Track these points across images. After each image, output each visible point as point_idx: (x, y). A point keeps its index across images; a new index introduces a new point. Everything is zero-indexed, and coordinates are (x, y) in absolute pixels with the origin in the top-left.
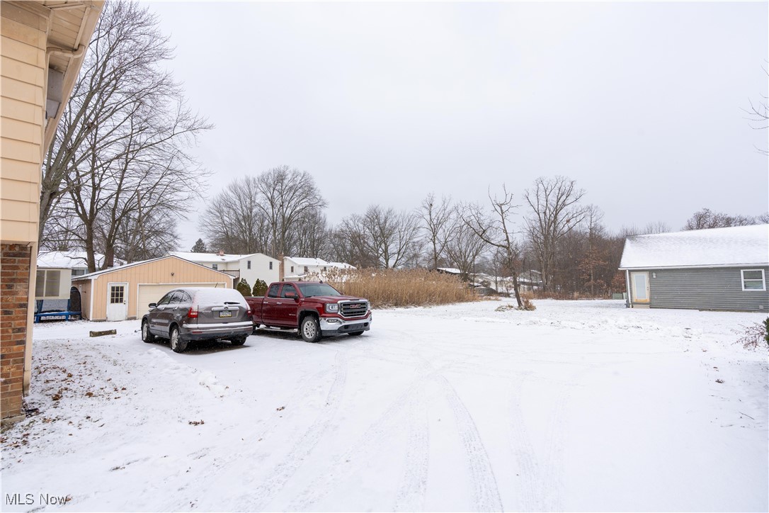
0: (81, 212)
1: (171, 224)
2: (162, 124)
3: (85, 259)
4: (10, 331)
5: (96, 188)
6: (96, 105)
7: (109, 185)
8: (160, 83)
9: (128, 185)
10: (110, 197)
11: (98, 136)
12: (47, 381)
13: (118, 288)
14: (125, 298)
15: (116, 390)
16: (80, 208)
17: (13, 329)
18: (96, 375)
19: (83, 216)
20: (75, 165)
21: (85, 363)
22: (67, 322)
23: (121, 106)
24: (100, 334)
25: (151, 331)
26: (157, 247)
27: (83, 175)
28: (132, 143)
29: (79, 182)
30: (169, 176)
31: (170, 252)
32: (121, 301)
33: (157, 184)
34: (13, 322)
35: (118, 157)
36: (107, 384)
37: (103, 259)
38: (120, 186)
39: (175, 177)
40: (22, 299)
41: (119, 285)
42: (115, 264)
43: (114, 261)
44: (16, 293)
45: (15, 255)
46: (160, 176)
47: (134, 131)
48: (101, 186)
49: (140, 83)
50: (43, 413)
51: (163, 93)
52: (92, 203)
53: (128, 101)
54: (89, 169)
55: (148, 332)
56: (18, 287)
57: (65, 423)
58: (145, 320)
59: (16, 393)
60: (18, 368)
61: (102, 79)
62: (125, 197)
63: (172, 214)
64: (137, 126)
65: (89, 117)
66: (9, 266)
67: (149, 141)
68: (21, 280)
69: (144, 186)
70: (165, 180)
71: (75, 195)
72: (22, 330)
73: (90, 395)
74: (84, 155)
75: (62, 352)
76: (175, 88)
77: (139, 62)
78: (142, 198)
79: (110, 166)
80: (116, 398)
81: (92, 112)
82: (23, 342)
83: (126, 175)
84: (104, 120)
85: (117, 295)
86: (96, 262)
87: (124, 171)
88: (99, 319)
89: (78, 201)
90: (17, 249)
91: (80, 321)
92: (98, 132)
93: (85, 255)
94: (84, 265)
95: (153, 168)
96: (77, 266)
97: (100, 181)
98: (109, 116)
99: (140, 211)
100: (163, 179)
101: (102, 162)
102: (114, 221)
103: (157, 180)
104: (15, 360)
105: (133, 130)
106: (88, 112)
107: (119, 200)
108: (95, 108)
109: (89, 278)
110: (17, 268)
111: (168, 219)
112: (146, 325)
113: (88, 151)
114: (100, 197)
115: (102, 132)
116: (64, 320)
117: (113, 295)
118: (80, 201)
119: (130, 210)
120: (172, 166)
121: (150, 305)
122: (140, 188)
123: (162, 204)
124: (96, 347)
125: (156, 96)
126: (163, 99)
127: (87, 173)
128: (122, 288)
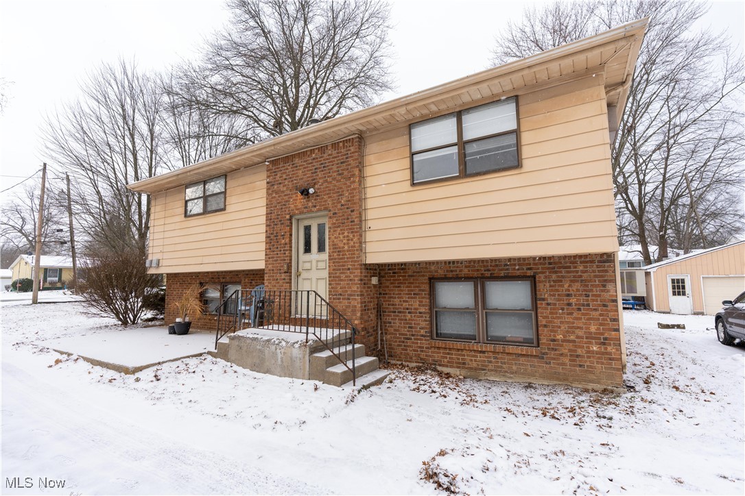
0: (631, 209)
1: (733, 200)
2: (705, 90)
3: (640, 252)
4: (608, 320)
5: (641, 183)
6: (631, 108)
7: (653, 177)
8: (697, 47)
9: (672, 172)
10: (657, 188)
11: (636, 135)
12: (635, 365)
13: (678, 280)
14: (688, 290)
15: (703, 392)
16: (629, 205)
17: (610, 319)
18: (678, 370)
19: (633, 212)
20: (621, 169)
21: (663, 355)
22: (634, 311)
23: (655, 96)
24: (668, 327)
25: (730, 333)
26: (718, 231)
27: (629, 176)
28: (671, 127)
29: (626, 183)
30: (723, 147)
31: (737, 236)
32: (684, 294)
33: (708, 160)
34: (610, 313)
35: (659, 147)
36: (692, 382)
37: (658, 250)
38: (664, 176)
39: (732, 145)
40: (612, 296)
41: (680, 277)
42: (669, 255)
43: (668, 251)
44: (608, 291)
45: (604, 262)
46: (712, 149)
47: (672, 115)
48: (646, 181)
49: (672, 62)
50: (639, 392)
51: (700, 57)
52: (640, 199)
53: (661, 87)
54: (634, 168)
55: (725, 332)
56: (610, 286)
57: (660, 409)
58: (718, 318)
59: (618, 370)
60: (617, 350)
61: (633, 80)
62: (671, 185)
63: (733, 189)
64: (675, 107)
65: (627, 122)
66: (602, 270)
67: (691, 116)
68: (610, 281)
69: (691, 168)
70: (719, 153)
71: (624, 195)
72: (616, 320)
73: (677, 388)
74: (628, 157)
75: (640, 340)
76: (715, 43)
77: (667, 41)
78: (691, 181)
79: (652, 159)
80: (705, 401)
81: (629, 115)
82: (618, 330)
83: (669, 162)
84: (641, 117)
85: (679, 288)
86: (651, 254)
87: (667, 159)
88: (663, 310)
89: (628, 200)
90: (605, 257)
91: (645, 311)
92: (637, 131)
93: (639, 247)
94: (640, 258)
95: (700, 144)
96: (634, 259)
97: (645, 175)
98: (645, 112)
99: (691, 196)
100: (715, 153)
101: (644, 158)
102: (663, 212)
103: (707, 156)
104: (614, 343)
105: (670, 113)
106: (626, 117)
107: (666, 189)
108: (631, 112)
109: (648, 271)
110: (606, 271)
111: (727, 196)
112: (721, 324)
113: (631, 152)
114: (646, 192)
115: (640, 129)
116: (631, 309)
117: (674, 288)
118: (629, 199)
119: (680, 196)
120: (726, 133)
121: (725, 303)
122: (686, 171)
123: (719, 181)
124: (668, 340)
125: (692, 66)
126: (702, 63)
127: (632, 173)
128: (683, 281)
